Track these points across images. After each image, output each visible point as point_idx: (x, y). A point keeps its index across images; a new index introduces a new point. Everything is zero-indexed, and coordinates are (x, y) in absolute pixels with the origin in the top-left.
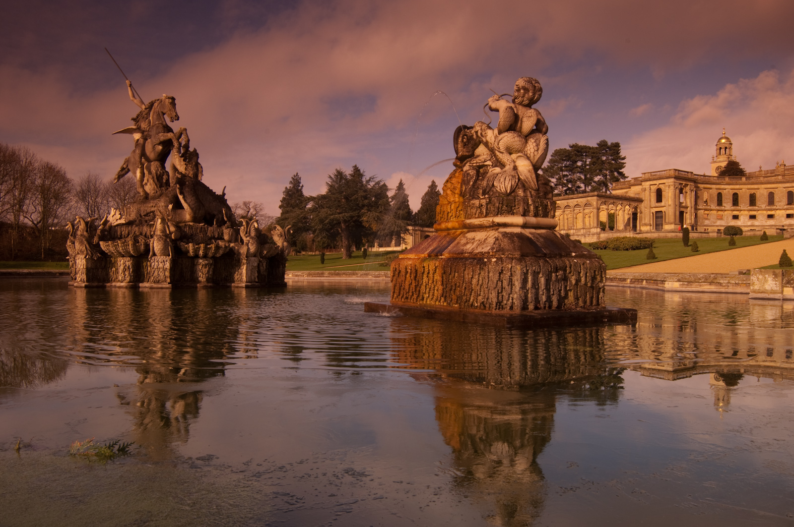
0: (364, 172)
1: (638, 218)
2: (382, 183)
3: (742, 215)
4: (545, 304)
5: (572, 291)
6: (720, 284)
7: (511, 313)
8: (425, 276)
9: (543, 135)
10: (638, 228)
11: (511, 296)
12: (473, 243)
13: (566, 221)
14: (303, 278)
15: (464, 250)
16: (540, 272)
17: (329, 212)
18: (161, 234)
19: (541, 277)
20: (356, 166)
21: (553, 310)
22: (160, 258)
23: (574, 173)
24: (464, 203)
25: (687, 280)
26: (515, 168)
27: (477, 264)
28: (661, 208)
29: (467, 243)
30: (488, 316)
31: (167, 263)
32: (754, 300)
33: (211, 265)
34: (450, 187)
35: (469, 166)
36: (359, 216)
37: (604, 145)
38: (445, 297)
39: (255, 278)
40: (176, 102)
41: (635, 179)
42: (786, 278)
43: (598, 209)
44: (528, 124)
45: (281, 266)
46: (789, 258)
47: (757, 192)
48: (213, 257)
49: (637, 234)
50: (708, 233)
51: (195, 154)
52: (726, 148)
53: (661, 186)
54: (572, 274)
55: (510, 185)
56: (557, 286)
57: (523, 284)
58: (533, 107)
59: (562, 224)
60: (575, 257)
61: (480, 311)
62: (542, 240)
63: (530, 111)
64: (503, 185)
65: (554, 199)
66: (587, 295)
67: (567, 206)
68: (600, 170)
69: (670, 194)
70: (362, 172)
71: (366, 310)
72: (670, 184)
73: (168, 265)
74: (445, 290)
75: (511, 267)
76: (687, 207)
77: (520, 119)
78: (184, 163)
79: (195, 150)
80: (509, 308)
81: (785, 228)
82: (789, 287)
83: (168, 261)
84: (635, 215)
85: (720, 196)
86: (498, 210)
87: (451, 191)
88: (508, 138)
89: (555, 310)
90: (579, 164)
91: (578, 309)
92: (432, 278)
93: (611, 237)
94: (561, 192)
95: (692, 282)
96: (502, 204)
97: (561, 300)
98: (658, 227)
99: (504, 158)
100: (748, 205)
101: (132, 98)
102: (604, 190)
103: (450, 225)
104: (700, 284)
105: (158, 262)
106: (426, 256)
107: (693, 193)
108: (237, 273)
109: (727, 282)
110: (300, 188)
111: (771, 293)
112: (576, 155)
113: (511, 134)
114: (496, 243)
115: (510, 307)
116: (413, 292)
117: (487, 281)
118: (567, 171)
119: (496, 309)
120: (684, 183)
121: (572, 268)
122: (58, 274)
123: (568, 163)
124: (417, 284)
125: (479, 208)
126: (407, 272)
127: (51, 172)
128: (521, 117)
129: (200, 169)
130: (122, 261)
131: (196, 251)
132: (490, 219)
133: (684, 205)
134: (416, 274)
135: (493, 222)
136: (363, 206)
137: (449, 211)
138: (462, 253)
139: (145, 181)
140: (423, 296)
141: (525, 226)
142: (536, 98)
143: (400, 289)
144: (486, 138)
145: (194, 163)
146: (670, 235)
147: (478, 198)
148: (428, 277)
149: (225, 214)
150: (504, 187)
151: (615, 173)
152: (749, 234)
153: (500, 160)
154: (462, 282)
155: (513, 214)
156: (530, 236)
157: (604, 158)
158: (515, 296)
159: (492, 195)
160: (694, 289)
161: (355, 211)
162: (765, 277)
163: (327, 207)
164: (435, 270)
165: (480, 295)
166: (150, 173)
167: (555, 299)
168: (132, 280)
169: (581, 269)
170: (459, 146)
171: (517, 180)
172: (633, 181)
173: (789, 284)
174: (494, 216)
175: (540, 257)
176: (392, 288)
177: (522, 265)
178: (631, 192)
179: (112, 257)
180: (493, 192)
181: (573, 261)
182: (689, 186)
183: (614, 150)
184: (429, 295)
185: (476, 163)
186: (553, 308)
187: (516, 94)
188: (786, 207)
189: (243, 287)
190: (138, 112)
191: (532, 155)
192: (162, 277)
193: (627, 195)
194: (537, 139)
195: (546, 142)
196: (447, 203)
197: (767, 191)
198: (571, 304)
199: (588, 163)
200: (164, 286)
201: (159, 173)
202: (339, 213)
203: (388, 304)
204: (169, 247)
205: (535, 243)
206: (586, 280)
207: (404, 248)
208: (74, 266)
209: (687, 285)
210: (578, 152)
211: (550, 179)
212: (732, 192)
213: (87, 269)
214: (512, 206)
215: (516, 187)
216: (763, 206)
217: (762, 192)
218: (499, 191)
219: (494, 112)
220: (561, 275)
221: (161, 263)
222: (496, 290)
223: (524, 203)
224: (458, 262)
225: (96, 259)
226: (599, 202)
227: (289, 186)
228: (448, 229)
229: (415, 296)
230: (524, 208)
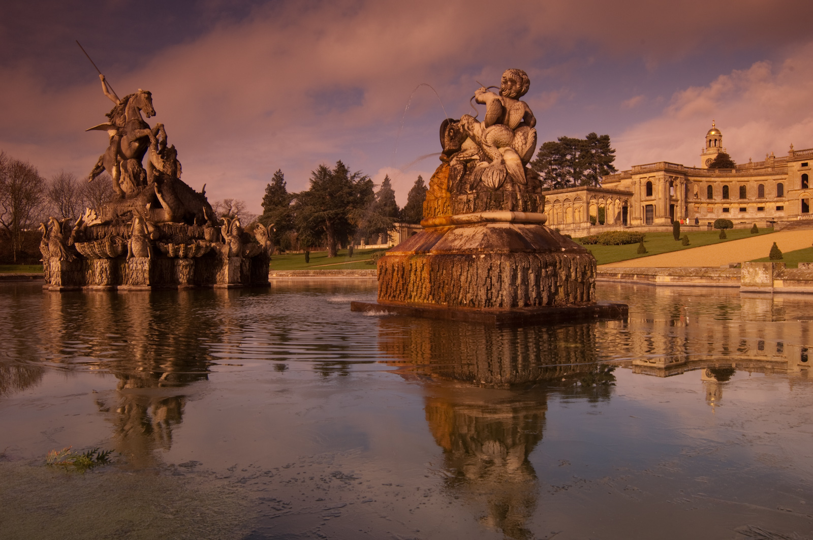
0: (348, 168)
1: (629, 212)
2: (367, 179)
3: (732, 207)
4: (535, 301)
5: (563, 287)
6: (711, 278)
7: (500, 310)
8: (412, 274)
9: (531, 128)
10: (628, 222)
11: (500, 292)
12: (461, 239)
13: (555, 216)
14: (287, 278)
15: (451, 247)
16: (530, 268)
17: (313, 209)
18: (139, 234)
19: (531, 273)
20: (340, 162)
21: (543, 307)
22: (138, 259)
23: (563, 167)
24: (451, 198)
25: (678, 275)
26: (503, 162)
27: (466, 260)
28: (651, 202)
29: (455, 239)
30: (477, 313)
31: (146, 264)
32: (744, 294)
33: (192, 265)
34: (436, 182)
35: (456, 160)
36: (344, 214)
37: (593, 138)
38: (434, 295)
39: (238, 279)
40: (152, 96)
41: (625, 172)
42: (777, 271)
43: (588, 203)
44: (515, 117)
45: (265, 266)
46: (779, 250)
47: (747, 184)
48: (194, 258)
49: (627, 228)
50: (699, 226)
51: (173, 151)
52: (716, 140)
53: (652, 180)
54: (562, 270)
55: (498, 180)
56: (547, 282)
57: (513, 281)
58: (520, 99)
59: (551, 218)
60: (565, 252)
61: (469, 308)
62: (531, 235)
63: (518, 104)
64: (491, 179)
65: (543, 193)
66: (577, 291)
67: (557, 201)
68: (590, 164)
69: (660, 188)
70: (346, 167)
71: (353, 309)
72: (660, 177)
73: (147, 267)
74: (433, 288)
75: (501, 263)
76: (677, 201)
77: (508, 112)
78: (162, 160)
79: (173, 147)
80: (498, 305)
81: (775, 220)
82: (779, 280)
83: (147, 262)
84: (625, 209)
85: (710, 188)
86: (486, 205)
87: (438, 186)
88: (495, 132)
89: (545, 307)
90: (568, 157)
91: (568, 305)
92: (419, 275)
93: (601, 232)
94: (550, 186)
95: (684, 276)
96: (490, 199)
97: (552, 296)
98: (648, 221)
99: (492, 152)
100: (739, 198)
101: (105, 93)
102: (594, 184)
103: (437, 221)
104: (692, 278)
105: (136, 263)
106: (413, 253)
107: (684, 186)
108: (219, 273)
109: (718, 275)
110: (283, 185)
111: (762, 286)
112: (565, 148)
113: (498, 127)
114: (484, 239)
115: (500, 304)
116: (400, 290)
117: (476, 278)
118: (556, 164)
119: (485, 307)
120: (674, 176)
121: (562, 264)
122: (31, 278)
123: (557, 157)
124: (404, 282)
125: (467, 203)
126: (394, 270)
127: (23, 172)
128: (508, 110)
129: (178, 167)
130: (99, 263)
131: (176, 251)
132: (478, 215)
133: (674, 198)
134: (404, 272)
135: (481, 217)
136: (348, 203)
137: (436, 207)
138: (450, 250)
139: (121, 179)
140: (411, 294)
141: (514, 221)
142: (523, 90)
143: (387, 288)
144: (473, 131)
145: (172, 160)
146: (660, 229)
147: (466, 193)
148: (415, 274)
149: (206, 213)
150: (492, 181)
151: (605, 166)
152: (739, 226)
153: (487, 154)
154: (450, 280)
155: (501, 209)
156: (519, 231)
157: (594, 151)
158: (505, 293)
159: (480, 190)
160: (685, 283)
161: (340, 208)
162: (756, 271)
163: (311, 204)
164: (423, 268)
165: (469, 293)
166: (126, 171)
167: (545, 295)
168: (109, 283)
169: (571, 265)
170: (446, 140)
171: (505, 175)
172: (622, 174)
173: (779, 277)
174: (482, 211)
175: (530, 252)
176: (379, 287)
177: (511, 261)
178: (622, 185)
179: (88, 259)
180: (481, 188)
181: (563, 256)
182: (679, 179)
183: (603, 143)
184: (417, 293)
185: (464, 157)
186: (544, 305)
187: (503, 86)
188: (775, 199)
189: (225, 288)
190: (113, 108)
191: (520, 148)
192: (140, 279)
193: (617, 188)
194: (525, 132)
195: (534, 135)
196: (434, 198)
197: (757, 183)
198: (561, 300)
199: (577, 156)
200: (143, 288)
201: (135, 171)
202: (324, 211)
203: (376, 303)
204: (148, 248)
205: (524, 238)
206: (576, 275)
207: (391, 246)
208: (48, 269)
209: (679, 279)
210: (567, 145)
211: (539, 173)
212: (722, 184)
213: (62, 271)
214: (500, 201)
215: (504, 182)
216: (753, 199)
217: (752, 184)
218: (487, 185)
219: (480, 105)
220: (551, 270)
221: (140, 264)
222: (485, 287)
223: (513, 198)
224: (446, 259)
225: (71, 261)
226: (589, 196)
227: (271, 183)
228: (436, 226)
229: (403, 295)
230: (513, 203)
